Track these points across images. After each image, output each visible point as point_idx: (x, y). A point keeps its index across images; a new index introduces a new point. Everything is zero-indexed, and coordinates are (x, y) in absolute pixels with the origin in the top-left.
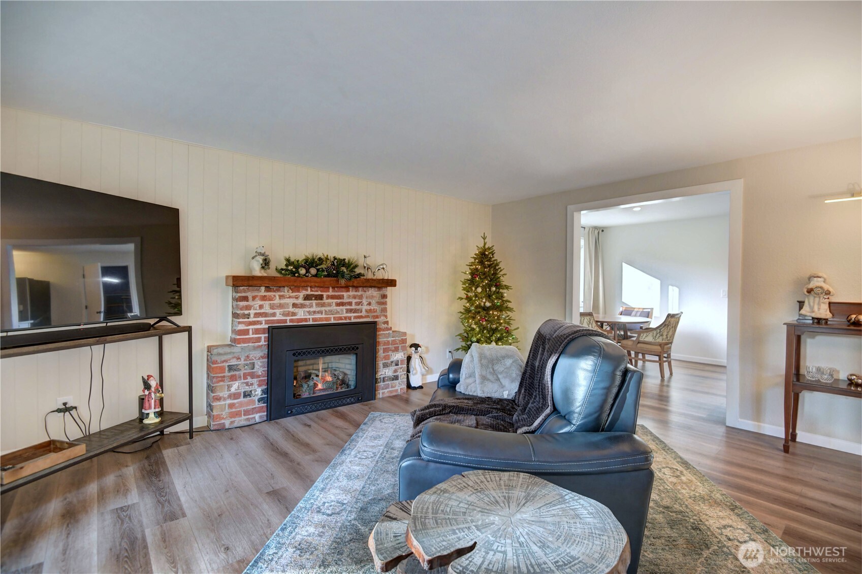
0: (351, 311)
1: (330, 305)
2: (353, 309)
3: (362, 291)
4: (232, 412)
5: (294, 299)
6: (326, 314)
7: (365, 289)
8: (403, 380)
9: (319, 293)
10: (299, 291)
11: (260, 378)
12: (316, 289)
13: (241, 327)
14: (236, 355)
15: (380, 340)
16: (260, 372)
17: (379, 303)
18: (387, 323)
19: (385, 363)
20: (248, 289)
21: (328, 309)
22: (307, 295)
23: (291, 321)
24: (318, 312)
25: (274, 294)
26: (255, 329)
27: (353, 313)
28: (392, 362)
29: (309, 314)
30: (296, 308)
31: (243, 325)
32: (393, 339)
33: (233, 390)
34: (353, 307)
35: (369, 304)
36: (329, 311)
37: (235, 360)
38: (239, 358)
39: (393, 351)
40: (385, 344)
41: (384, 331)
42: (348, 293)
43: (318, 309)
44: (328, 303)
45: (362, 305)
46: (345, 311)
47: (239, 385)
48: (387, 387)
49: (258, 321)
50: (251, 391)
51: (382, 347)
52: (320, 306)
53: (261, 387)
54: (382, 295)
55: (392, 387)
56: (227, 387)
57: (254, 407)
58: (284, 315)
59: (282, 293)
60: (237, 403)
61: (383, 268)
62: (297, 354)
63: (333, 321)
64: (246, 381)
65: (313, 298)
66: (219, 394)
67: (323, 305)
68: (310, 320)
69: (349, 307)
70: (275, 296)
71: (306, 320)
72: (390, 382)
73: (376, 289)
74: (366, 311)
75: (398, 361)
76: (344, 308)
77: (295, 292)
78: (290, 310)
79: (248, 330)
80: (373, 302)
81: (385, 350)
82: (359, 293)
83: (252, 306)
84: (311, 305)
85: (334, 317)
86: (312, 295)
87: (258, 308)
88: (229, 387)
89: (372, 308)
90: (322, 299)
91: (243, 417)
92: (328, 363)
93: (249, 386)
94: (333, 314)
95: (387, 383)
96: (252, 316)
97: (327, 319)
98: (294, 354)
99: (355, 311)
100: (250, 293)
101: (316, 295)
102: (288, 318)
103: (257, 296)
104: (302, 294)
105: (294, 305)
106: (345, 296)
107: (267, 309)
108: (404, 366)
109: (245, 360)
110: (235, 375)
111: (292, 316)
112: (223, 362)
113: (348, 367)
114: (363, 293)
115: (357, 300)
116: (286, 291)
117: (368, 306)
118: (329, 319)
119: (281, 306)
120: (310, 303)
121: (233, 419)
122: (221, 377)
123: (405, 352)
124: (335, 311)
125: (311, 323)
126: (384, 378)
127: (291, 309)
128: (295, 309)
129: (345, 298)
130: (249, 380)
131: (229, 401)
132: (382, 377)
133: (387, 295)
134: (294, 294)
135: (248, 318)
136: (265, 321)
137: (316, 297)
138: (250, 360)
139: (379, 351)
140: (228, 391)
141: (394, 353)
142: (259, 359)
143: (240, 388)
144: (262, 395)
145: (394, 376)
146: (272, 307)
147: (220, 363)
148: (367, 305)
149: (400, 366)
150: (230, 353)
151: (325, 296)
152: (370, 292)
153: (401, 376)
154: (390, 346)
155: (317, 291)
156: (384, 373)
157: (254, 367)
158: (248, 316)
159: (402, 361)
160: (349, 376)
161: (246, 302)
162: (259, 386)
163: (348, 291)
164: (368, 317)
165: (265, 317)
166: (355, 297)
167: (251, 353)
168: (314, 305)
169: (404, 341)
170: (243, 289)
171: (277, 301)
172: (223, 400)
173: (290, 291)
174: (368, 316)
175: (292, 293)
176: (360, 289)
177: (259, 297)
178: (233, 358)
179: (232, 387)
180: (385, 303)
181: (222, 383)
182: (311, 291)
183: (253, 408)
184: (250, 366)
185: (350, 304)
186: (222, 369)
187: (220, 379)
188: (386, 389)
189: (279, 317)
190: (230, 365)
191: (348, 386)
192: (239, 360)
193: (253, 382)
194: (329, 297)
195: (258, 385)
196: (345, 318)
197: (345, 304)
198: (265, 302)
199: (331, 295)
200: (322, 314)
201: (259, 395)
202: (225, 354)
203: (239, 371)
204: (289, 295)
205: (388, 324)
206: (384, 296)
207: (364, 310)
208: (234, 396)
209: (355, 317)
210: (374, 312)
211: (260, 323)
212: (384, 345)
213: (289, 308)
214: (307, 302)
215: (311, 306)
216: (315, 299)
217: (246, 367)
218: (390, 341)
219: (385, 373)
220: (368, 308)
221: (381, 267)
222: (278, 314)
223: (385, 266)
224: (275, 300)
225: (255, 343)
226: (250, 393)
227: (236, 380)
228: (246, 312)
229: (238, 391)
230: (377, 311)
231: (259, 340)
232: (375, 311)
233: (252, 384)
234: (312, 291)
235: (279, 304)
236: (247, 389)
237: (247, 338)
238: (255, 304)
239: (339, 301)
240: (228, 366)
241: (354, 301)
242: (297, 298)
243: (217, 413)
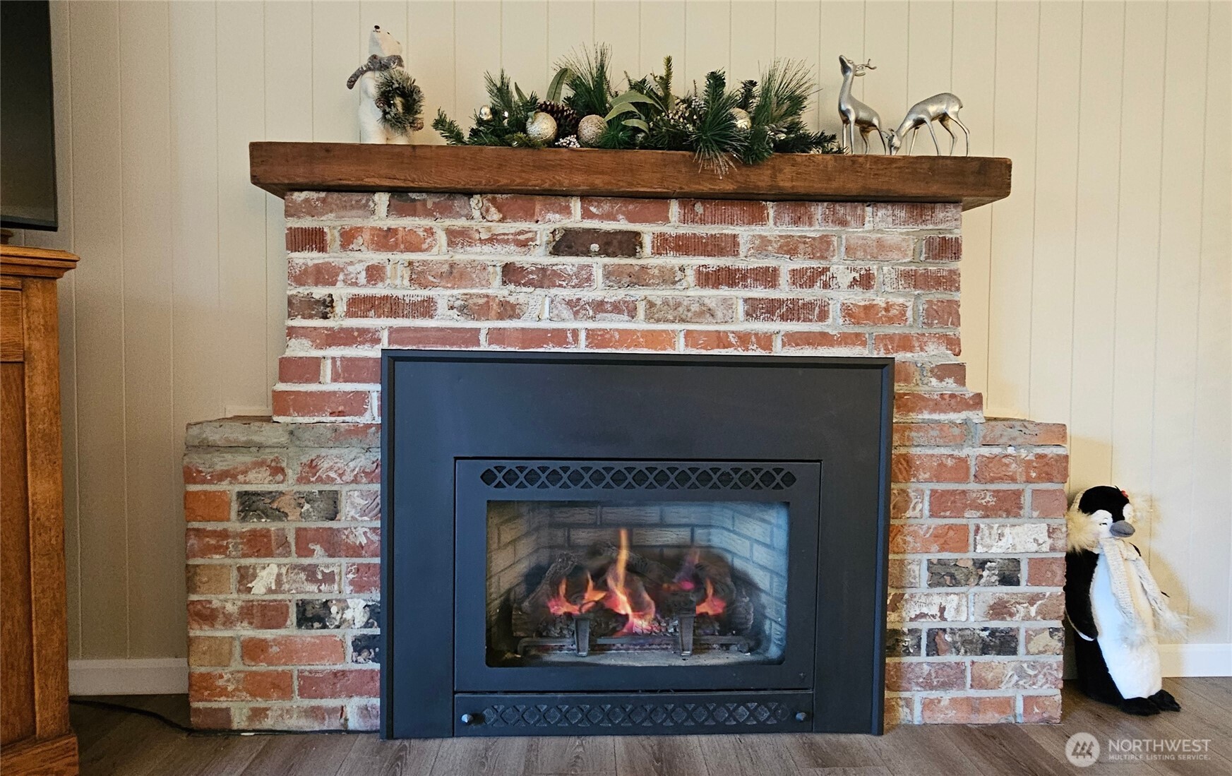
0: (771, 309)
1: (668, 279)
2: (780, 302)
3: (826, 220)
4: (255, 673)
5: (513, 247)
6: (649, 318)
7: (841, 210)
8: (1043, 658)
9: (623, 225)
10: (529, 215)
11: (360, 556)
12: (606, 207)
13: (300, 349)
14: (268, 456)
15: (914, 451)
16: (361, 531)
17: (913, 279)
18: (958, 372)
19: (941, 562)
20: (324, 201)
21: (658, 294)
22: (568, 232)
23: (495, 335)
24: (617, 308)
25: (427, 222)
26: (343, 359)
27: (783, 318)
28: (981, 564)
29: (576, 313)
30: (518, 284)
31: (306, 343)
32: (986, 451)
33: (260, 587)
34: (784, 291)
35: (865, 281)
36: (666, 303)
37: (264, 473)
38: (277, 470)
39: (988, 512)
40: (940, 472)
41: (937, 407)
42: (757, 230)
43: (619, 294)
44: (662, 269)
45: (826, 285)
46: (741, 308)
47: (279, 575)
48: (952, 679)
49: (363, 332)
50: (326, 605)
51: (927, 488)
52: (626, 280)
53: (367, 595)
54: (930, 242)
55: (979, 683)
56: (235, 573)
57: (339, 667)
58: (465, 310)
59: (460, 223)
60: (276, 642)
61: (943, 118)
62: (500, 476)
63: (681, 348)
64: (306, 561)
65: (595, 247)
66: (209, 597)
67: (639, 278)
68: (576, 340)
69: (760, 292)
70: (430, 232)
71: (559, 336)
72: (967, 659)
73: (902, 213)
74: (848, 312)
75: (1017, 562)
76: (738, 294)
77: (515, 219)
78: (490, 292)
79: (317, 362)
80: (884, 272)
81: (940, 503)
82: (812, 231)
83: (342, 270)
84: (584, 274)
85: (688, 334)
86: (588, 231)
87: (362, 278)
88: (246, 576)
89: (880, 301)
90: (633, 253)
91: (299, 702)
92: (692, 527)
93: (319, 582)
94: (683, 320)
95: (951, 658)
96: (340, 308)
97: (651, 337)
98: (488, 477)
99: (794, 311)
100: (332, 216)
101: (607, 233)
102: (484, 325)
103: (357, 231)
104: (548, 224)
105: (511, 273)
106: (741, 240)
107: (397, 286)
108: (1048, 590)
109: (300, 480)
110: (266, 534)
111: (501, 317)
112: (222, 476)
113: (761, 555)
114: (832, 228)
115: (800, 263)
116: (476, 214)
117: (857, 289)
118: (669, 337)
119: (454, 274)
120: (582, 267)
121: (260, 703)
122: (214, 534)
123: (1055, 523)
124: (695, 308)
125: (582, 347)
126: (932, 634)
127: (497, 289)
128: (512, 287)
129: (743, 250)
130: (319, 557)
131: (246, 631)
132: (924, 626)
133: (957, 242)
134: (511, 227)
135: (325, 317)
136: (392, 331)
137: (608, 244)
138: (320, 480)
139: (907, 500)
140: (239, 591)
141: (996, 523)
142: (355, 481)
143: (286, 587)
144: (367, 625)
145: (993, 633)
146: (418, 277)
147: (210, 482)
148: (851, 286)
149: (1024, 588)
150: (247, 446)
151: (647, 240)
152: (868, 226)
153: (1029, 639)
154: (972, 486)
155: (611, 217)
156: (935, 610)
157: (336, 513)
158: (325, 308)
159: (1038, 566)
160: (764, 599)
161: (315, 254)
162: (359, 587)
163: (759, 219)
164: (857, 339)
165: (393, 313)
166: (789, 247)
167: (323, 452)
168: (598, 274)
169: (1056, 468)
170: (307, 200)
171: (439, 253)
172: (224, 624)
173: (495, 214)
174: (857, 335)
175: (502, 220)
176: (819, 210)
177: (367, 236)
178: (261, 464)
179: (254, 576)
180: (951, 282)
181: (217, 558)
182: (587, 214)
183: (335, 674)
184: (321, 505)
185: (768, 277)
186: (215, 506)
187: (213, 542)
188: (945, 686)
189: (445, 319)
190: (246, 493)
191: (757, 640)
192: (280, 477)
193: (336, 570)
194: (664, 244)
195: (352, 582)
196: (744, 339)
197: (744, 278)
198: (389, 255)
199: (678, 237)
200: (632, 313)
201: (358, 625)
202: (233, 448)
203: (280, 519)
204: (489, 229)
205: (961, 380)
206: (948, 248)
207: (835, 310)
208: (264, 615)
209: (791, 339)
210: (891, 320)
211: (369, 337)
212: (938, 478)
213: (489, 284)
214: (569, 263)
215: (585, 280)
216: (604, 252)
217: (307, 506)
218: (972, 463)
219: (942, 610)
220: (859, 297)
221: (933, 109)
222: (442, 306)
223: (952, 110)
224: (431, 247)
225: (341, 414)
226: (322, 612)
227: (269, 554)
228: (319, 292)
229: (280, 597)
230: (903, 314)
231: (356, 403)
232: (893, 315)
233: (329, 578)
234: (591, 216)
235: (446, 268)
236: (312, 592)
237: (311, 394)
238: (351, 263)
239: (713, 262)
240: (241, 495)
241: (786, 266)
242: (524, 244)
243: (203, 670)
